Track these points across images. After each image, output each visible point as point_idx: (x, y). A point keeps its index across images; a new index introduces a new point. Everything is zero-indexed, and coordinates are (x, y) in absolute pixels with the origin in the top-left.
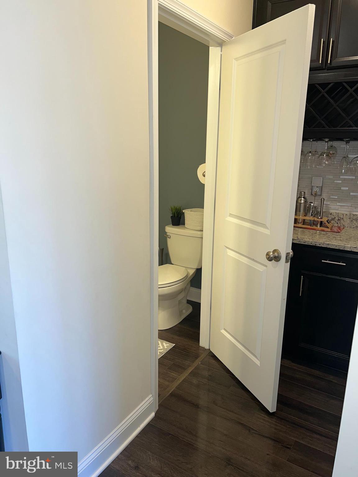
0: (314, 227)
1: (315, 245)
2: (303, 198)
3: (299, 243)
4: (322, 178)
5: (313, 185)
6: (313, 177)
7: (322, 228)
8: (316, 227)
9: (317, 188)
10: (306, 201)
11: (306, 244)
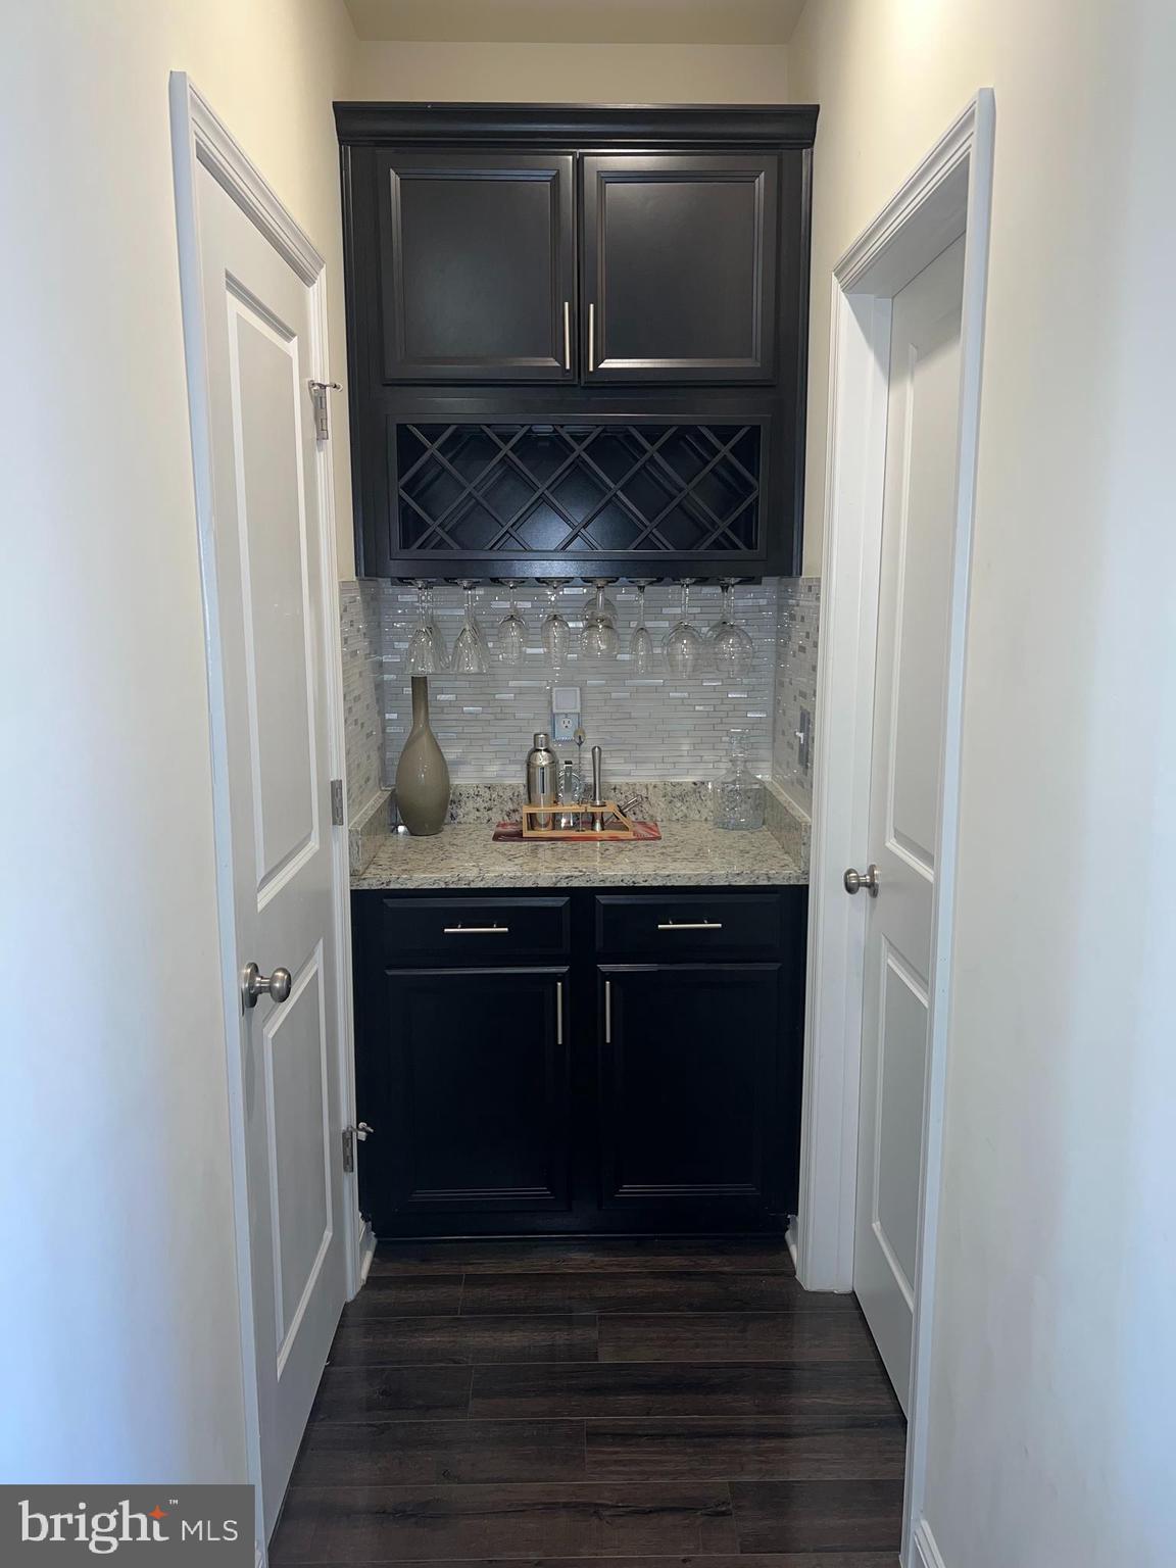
0: (588, 833)
1: (633, 882)
2: (545, 750)
3: (588, 885)
4: (578, 689)
5: (555, 711)
6: (555, 689)
7: (607, 833)
8: (591, 832)
9: (567, 720)
10: (554, 763)
11: (608, 884)
